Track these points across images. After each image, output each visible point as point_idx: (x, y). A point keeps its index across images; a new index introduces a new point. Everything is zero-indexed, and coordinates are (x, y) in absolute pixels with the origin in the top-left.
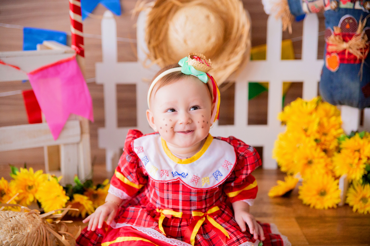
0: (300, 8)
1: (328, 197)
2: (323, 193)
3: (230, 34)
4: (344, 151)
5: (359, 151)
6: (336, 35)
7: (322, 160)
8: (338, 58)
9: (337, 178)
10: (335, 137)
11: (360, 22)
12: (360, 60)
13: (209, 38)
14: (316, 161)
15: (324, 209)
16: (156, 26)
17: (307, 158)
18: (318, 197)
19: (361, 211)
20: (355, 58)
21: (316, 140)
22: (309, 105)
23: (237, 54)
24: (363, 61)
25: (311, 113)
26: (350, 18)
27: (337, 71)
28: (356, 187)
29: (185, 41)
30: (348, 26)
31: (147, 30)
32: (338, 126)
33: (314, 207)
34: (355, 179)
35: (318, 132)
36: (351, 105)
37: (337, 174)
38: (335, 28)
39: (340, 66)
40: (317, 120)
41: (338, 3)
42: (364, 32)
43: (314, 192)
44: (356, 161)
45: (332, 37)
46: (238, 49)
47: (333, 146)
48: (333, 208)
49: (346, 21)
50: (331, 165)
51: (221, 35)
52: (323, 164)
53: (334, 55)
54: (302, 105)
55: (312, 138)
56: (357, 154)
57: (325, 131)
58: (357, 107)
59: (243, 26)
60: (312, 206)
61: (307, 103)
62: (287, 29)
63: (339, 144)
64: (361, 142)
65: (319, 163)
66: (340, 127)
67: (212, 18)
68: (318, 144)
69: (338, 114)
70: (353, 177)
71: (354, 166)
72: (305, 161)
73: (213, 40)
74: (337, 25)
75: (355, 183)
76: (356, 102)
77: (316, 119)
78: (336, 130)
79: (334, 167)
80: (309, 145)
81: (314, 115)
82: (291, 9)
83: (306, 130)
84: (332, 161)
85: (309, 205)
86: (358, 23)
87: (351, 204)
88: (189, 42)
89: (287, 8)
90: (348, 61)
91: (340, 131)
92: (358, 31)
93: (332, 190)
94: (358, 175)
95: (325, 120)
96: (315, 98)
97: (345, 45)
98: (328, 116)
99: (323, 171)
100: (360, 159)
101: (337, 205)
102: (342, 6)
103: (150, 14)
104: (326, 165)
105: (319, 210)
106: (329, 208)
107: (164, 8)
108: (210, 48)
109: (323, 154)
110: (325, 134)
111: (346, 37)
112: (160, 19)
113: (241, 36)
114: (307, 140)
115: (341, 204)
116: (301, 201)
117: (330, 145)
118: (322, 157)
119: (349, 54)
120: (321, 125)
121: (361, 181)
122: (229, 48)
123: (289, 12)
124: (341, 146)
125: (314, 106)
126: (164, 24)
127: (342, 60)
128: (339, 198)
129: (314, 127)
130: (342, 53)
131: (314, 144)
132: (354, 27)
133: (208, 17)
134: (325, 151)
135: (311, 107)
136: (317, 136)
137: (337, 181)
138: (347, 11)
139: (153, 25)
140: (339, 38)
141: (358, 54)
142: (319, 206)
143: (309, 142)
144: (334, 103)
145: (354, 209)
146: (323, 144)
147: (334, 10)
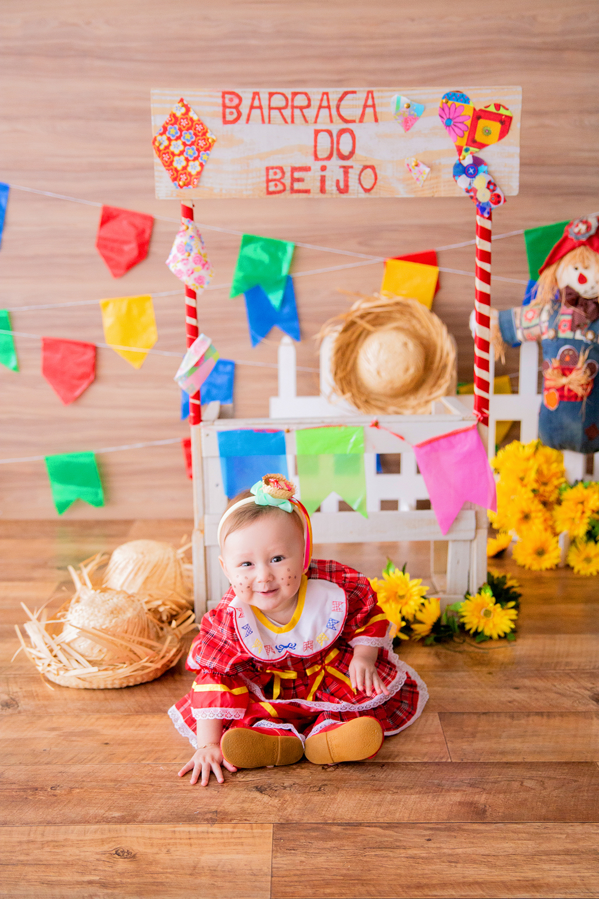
0: (513, 336)
1: (546, 556)
2: (540, 552)
3: (432, 363)
4: (564, 503)
5: (582, 503)
6: (554, 369)
7: (540, 514)
8: (557, 395)
9: (556, 534)
10: (556, 487)
11: (581, 353)
12: (582, 398)
13: (407, 370)
14: (533, 515)
15: (541, 570)
16: (343, 354)
17: (523, 512)
18: (535, 556)
19: (582, 573)
20: (576, 396)
21: (534, 491)
22: (526, 449)
23: (440, 387)
24: (585, 399)
25: (528, 459)
26: (570, 350)
27: (557, 410)
28: (579, 546)
29: (378, 373)
30: (567, 359)
31: (333, 359)
32: (559, 475)
33: (529, 569)
34: (578, 536)
35: (537, 481)
36: (573, 449)
37: (558, 530)
38: (553, 360)
39: (559, 403)
40: (535, 467)
41: (556, 332)
42: (585, 366)
43: (530, 551)
44: (579, 514)
45: (550, 371)
46: (442, 381)
47: (552, 498)
48: (551, 569)
49: (566, 353)
50: (551, 520)
51: (421, 364)
52: (542, 519)
53: (553, 391)
54: (518, 448)
55: (530, 488)
56: (580, 506)
57: (545, 480)
58: (581, 451)
59: (448, 354)
60: (527, 567)
61: (524, 447)
62: (500, 358)
63: (560, 494)
64: (586, 492)
65: (536, 517)
66: (562, 476)
67: (411, 345)
68: (535, 496)
69: (560, 461)
70: (576, 533)
71: (577, 521)
72: (519, 516)
73: (412, 371)
74: (555, 357)
75: (577, 541)
76: (578, 446)
77: (533, 465)
78: (558, 478)
79: (555, 522)
80: (525, 497)
81: (531, 462)
82: (503, 335)
83: (522, 479)
84: (552, 516)
85: (524, 566)
86: (579, 356)
87: (572, 564)
88: (383, 374)
89: (499, 335)
90: (569, 398)
91: (562, 480)
92: (579, 365)
93: (551, 548)
94: (581, 531)
95: (544, 468)
96: (534, 441)
97: (564, 381)
98: (548, 461)
99: (541, 527)
100: (583, 512)
101: (557, 565)
102: (562, 335)
103: (337, 340)
104: (545, 520)
105: (535, 571)
106: (547, 569)
107: (353, 333)
108: (409, 380)
109: (541, 507)
110: (545, 484)
111: (565, 371)
112: (348, 345)
113: (445, 366)
114: (524, 490)
115: (561, 565)
116: (515, 561)
117: (550, 496)
118: (540, 511)
119: (570, 390)
120: (539, 472)
121: (585, 538)
122: (431, 381)
123: (501, 339)
124: (562, 498)
125: (532, 450)
126: (352, 351)
127: (562, 397)
128: (558, 557)
129: (532, 475)
130: (561, 389)
131: (531, 495)
132: (575, 360)
133: (405, 344)
134: (545, 504)
135: (529, 451)
136: (535, 486)
137: (556, 539)
138: (566, 341)
139: (340, 354)
140: (558, 373)
141: (580, 391)
142: (535, 567)
143: (526, 493)
144: (553, 446)
145: (576, 570)
146: (542, 495)
147: (552, 340)
